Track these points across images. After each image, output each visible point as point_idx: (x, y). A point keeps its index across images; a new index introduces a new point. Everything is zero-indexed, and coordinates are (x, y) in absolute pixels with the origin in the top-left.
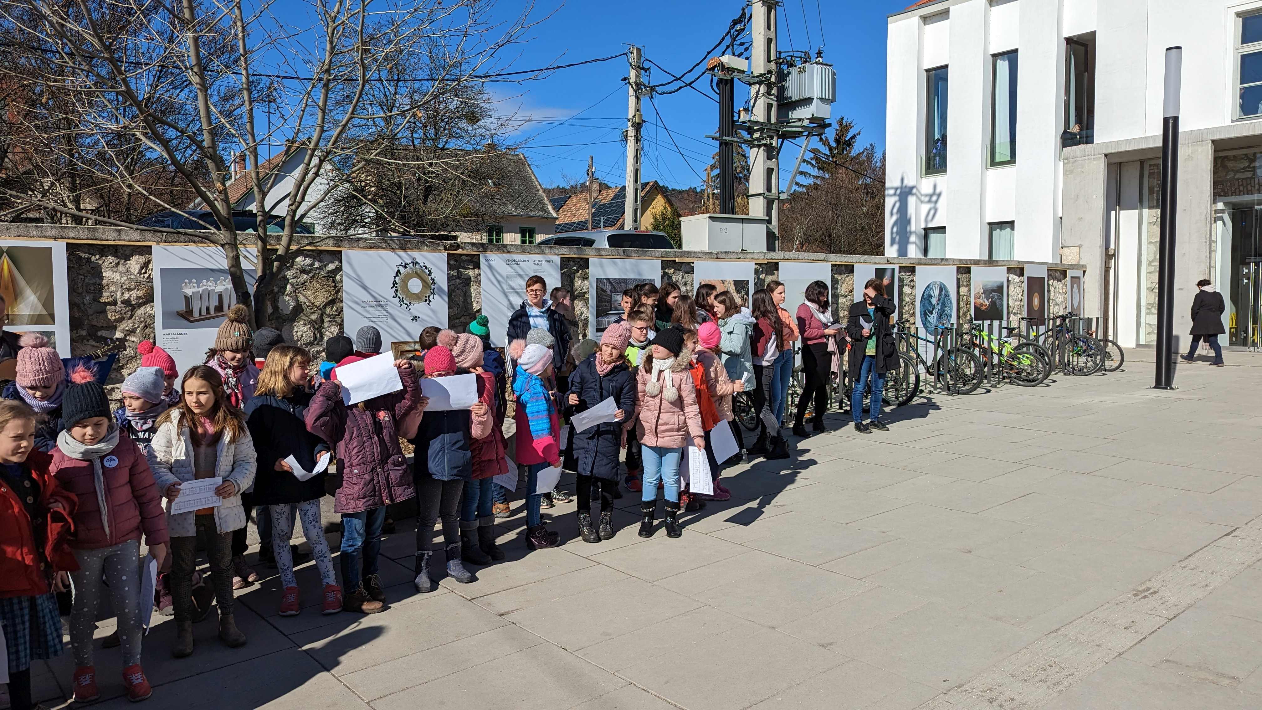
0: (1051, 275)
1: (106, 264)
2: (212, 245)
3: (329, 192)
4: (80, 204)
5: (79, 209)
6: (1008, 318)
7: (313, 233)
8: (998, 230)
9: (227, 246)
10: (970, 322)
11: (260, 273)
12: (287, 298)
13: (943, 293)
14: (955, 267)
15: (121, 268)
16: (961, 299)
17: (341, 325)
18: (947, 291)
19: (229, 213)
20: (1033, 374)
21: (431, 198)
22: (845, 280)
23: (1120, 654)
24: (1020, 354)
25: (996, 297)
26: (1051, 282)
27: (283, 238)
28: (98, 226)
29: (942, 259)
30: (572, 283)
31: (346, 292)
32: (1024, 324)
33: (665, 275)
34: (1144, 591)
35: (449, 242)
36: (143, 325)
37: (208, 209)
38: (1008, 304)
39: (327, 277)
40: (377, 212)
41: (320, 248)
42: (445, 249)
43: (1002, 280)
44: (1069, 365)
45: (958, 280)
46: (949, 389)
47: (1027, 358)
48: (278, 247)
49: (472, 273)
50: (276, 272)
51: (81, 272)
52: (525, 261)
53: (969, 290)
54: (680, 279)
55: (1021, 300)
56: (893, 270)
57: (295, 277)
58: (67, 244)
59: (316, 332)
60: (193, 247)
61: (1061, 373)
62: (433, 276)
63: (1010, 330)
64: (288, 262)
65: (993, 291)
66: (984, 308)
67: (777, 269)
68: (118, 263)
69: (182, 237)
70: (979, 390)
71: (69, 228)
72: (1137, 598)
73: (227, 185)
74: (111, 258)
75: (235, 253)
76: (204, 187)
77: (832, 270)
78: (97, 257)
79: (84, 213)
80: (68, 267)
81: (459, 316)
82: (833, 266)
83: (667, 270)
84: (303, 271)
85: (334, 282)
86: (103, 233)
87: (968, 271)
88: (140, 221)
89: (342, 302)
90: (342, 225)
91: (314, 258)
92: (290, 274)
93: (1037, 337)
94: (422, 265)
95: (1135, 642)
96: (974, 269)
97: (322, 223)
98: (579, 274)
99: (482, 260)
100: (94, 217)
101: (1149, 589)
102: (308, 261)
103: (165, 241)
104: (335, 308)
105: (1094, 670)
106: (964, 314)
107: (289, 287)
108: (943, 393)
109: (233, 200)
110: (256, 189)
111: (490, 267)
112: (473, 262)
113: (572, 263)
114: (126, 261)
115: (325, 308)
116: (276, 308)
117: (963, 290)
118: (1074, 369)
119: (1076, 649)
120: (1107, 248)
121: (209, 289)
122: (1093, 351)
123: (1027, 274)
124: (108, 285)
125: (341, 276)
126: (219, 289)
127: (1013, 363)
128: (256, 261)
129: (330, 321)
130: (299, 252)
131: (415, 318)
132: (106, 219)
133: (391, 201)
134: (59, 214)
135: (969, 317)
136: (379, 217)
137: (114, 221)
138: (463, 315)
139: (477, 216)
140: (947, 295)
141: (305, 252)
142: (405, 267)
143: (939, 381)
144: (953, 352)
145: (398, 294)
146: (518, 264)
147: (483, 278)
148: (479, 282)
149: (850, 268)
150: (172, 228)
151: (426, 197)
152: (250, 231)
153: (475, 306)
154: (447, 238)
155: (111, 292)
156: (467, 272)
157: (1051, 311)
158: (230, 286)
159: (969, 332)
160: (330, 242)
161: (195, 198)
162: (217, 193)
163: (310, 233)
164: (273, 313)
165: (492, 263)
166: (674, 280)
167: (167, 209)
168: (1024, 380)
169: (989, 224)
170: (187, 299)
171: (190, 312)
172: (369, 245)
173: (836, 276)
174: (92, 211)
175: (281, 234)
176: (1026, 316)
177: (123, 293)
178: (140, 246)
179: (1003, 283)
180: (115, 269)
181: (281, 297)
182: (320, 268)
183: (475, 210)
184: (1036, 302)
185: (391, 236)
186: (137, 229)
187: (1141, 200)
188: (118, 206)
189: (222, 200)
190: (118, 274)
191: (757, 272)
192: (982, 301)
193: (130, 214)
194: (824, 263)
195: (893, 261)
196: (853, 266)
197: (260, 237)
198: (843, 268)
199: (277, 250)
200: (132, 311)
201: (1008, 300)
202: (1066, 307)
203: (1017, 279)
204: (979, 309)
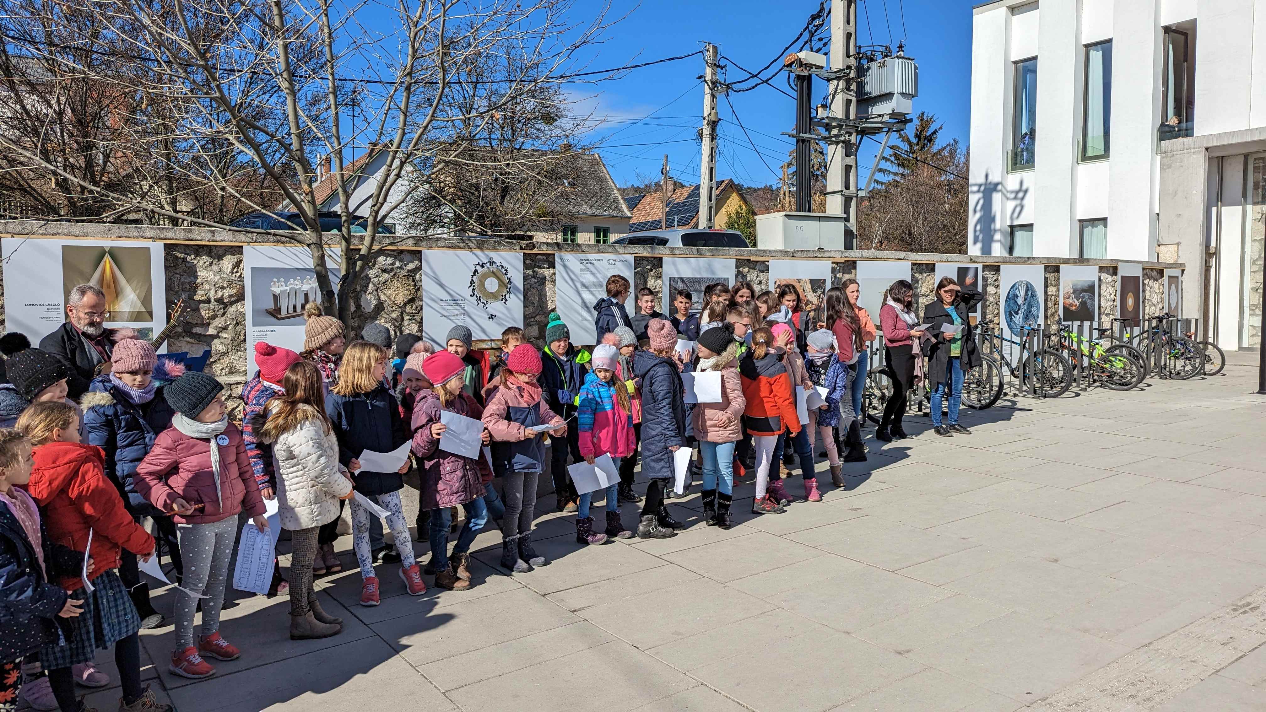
0: (1147, 274)
1: (201, 263)
2: (299, 245)
3: (410, 193)
4: (176, 206)
5: (176, 211)
7: (394, 233)
8: (1090, 227)
9: (313, 246)
11: (343, 272)
12: (369, 297)
13: (1030, 293)
14: (1043, 266)
15: (215, 268)
16: (1049, 299)
17: (420, 323)
18: (1033, 291)
19: (315, 214)
20: (1126, 378)
21: (507, 198)
22: (925, 280)
23: (1217, 671)
24: (1113, 356)
25: (1087, 297)
26: (1146, 282)
27: (366, 238)
28: (193, 228)
29: (1029, 258)
30: (645, 282)
31: (426, 291)
32: (1117, 325)
33: (739, 273)
34: (1244, 606)
35: (525, 242)
36: (235, 322)
37: (295, 210)
38: (1100, 304)
39: (408, 277)
40: (455, 212)
41: (400, 248)
42: (521, 248)
43: (1093, 279)
44: (1165, 369)
45: (1046, 279)
46: (1035, 392)
47: (1120, 360)
48: (360, 247)
49: (547, 272)
50: (359, 271)
51: (178, 271)
52: (598, 260)
53: (1058, 290)
54: (755, 278)
55: (1114, 300)
56: (977, 269)
57: (377, 276)
58: (165, 244)
59: (397, 330)
60: (281, 247)
61: (1157, 377)
62: (509, 275)
63: (1102, 332)
64: (371, 262)
67: (855, 268)
68: (212, 262)
69: (271, 238)
70: (1067, 394)
71: (167, 229)
72: (1236, 613)
73: (313, 187)
74: (205, 258)
75: (320, 253)
76: (292, 189)
77: (912, 269)
78: (193, 256)
79: (180, 215)
80: (165, 266)
81: (534, 315)
82: (913, 264)
83: (741, 269)
84: (385, 271)
85: (414, 281)
86: (198, 234)
87: (1057, 270)
88: (232, 222)
89: (421, 300)
90: (421, 225)
91: (395, 257)
92: (372, 273)
93: (1131, 339)
94: (499, 264)
95: (1233, 660)
96: (1062, 267)
97: (403, 223)
98: (652, 273)
99: (557, 259)
100: (189, 219)
101: (1248, 604)
102: (390, 260)
103: (256, 242)
104: (414, 307)
105: (1188, 686)
106: (1052, 315)
107: (371, 287)
108: (1029, 396)
109: (318, 201)
110: (340, 190)
111: (565, 266)
112: (546, 261)
113: (645, 262)
114: (219, 260)
115: (405, 307)
116: (358, 306)
117: (1052, 290)
118: (1171, 373)
119: (1169, 665)
120: (1208, 246)
121: (296, 287)
122: (1192, 354)
123: (1121, 272)
124: (202, 284)
125: (421, 275)
126: (306, 287)
127: (1105, 366)
128: (340, 261)
129: (410, 319)
130: (381, 252)
131: (492, 317)
132: (201, 221)
133: (470, 201)
134: (156, 216)
135: (1057, 318)
136: (457, 217)
137: (208, 223)
138: (538, 314)
139: (553, 215)
140: (1034, 295)
141: (386, 252)
142: (482, 266)
143: (1025, 384)
144: (1040, 354)
145: (476, 293)
146: (592, 264)
147: (557, 277)
148: (554, 281)
149: (931, 267)
150: (262, 228)
151: (503, 197)
152: (335, 231)
153: (550, 305)
154: (522, 238)
155: (205, 291)
156: (542, 271)
157: (1147, 312)
158: (316, 285)
159: (1057, 334)
160: (411, 241)
161: (283, 200)
162: (304, 195)
163: (391, 233)
164: (355, 311)
165: (566, 262)
166: (748, 279)
167: (257, 210)
168: (1116, 384)
169: (1080, 221)
170: (276, 297)
171: (278, 310)
172: (448, 245)
173: (916, 275)
174: (188, 213)
175: (364, 234)
176: (1119, 317)
177: (216, 292)
178: (232, 247)
179: (1094, 282)
180: (209, 269)
181: (363, 295)
182: (401, 268)
183: (550, 210)
184: (1130, 302)
185: (469, 236)
186: (230, 230)
187: (1245, 195)
188: (212, 208)
189: (309, 202)
190: (211, 273)
191: (834, 271)
192: (1071, 301)
193: (223, 216)
194: (904, 262)
195: (976, 260)
196: (934, 265)
197: (344, 237)
198: (924, 267)
199: (360, 250)
200: (224, 308)
201: (1100, 301)
202: (1163, 308)
203: (1109, 278)
204: (1068, 309)
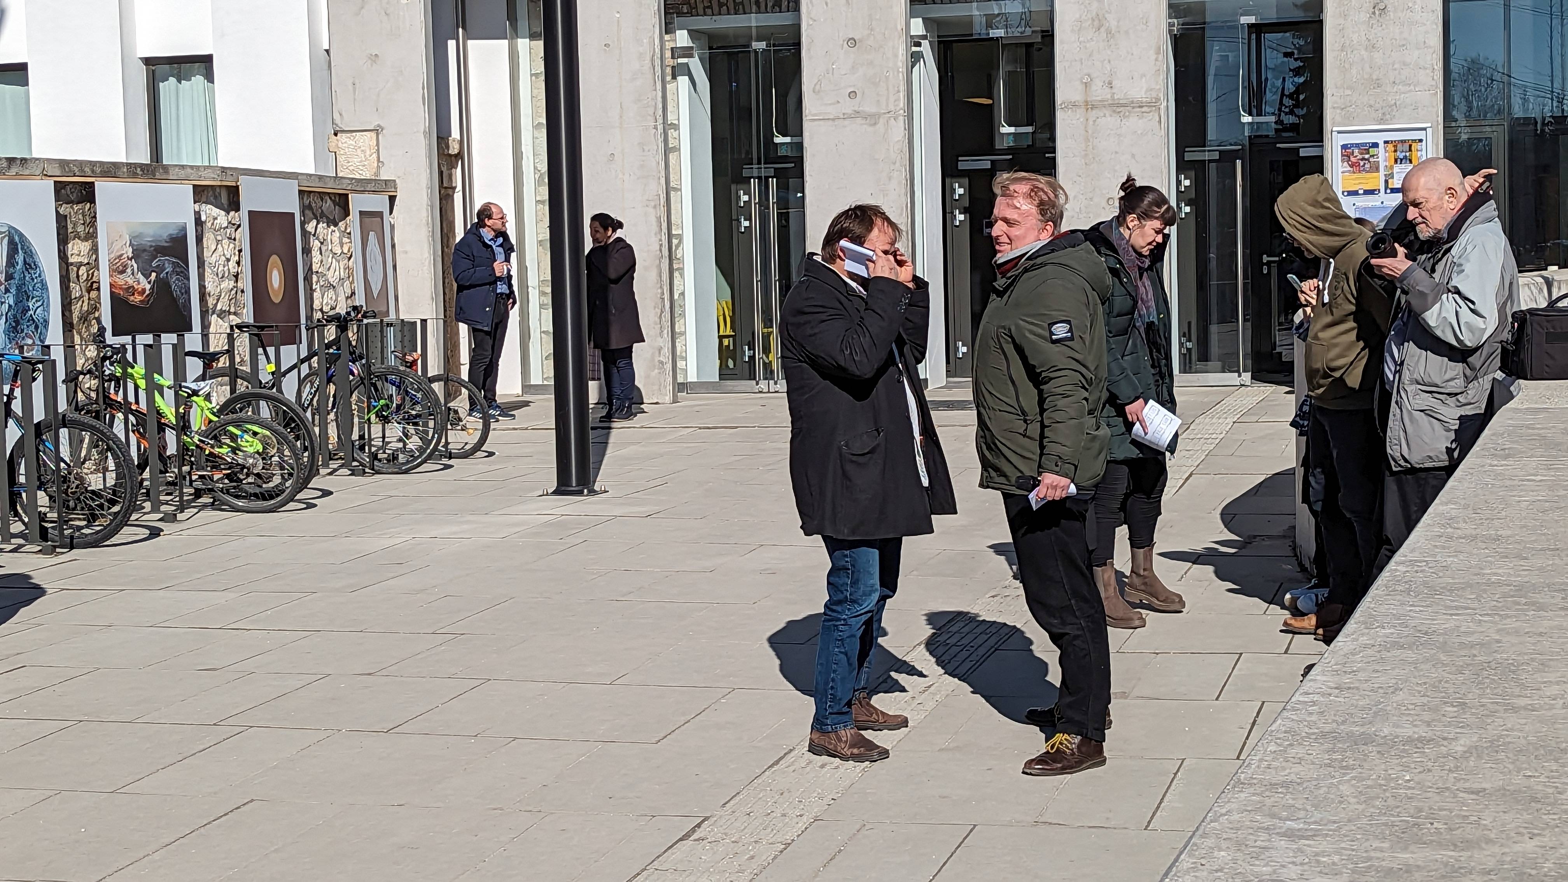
0: (310, 207)
6: (205, 326)
8: (172, 80)
10: (99, 339)
13: (20, 258)
14: (50, 183)
16: (73, 275)
18: (29, 253)
20: (270, 478)
24: (238, 424)
25: (169, 269)
26: (310, 227)
29: (11, 161)
32: (243, 342)
38: (202, 288)
43: (181, 220)
44: (362, 448)
45: (61, 220)
46: (44, 535)
47: (255, 434)
53: (95, 249)
55: (236, 276)
61: (347, 472)
63: (208, 358)
65: (160, 250)
66: (138, 298)
70: (126, 533)
87: (87, 194)
93: (278, 375)
96: (102, 187)
106: (85, 318)
108: (28, 548)
117: (78, 250)
118: (374, 457)
120: (443, 138)
122: (418, 408)
123: (246, 205)
127: (217, 450)
135: (95, 329)
140: (31, 265)
143: (17, 514)
144: (49, 427)
157: (317, 304)
159: (96, 370)
168: (248, 496)
169: (148, 61)
176: (251, 321)
179: (184, 229)
184: (276, 279)
187: (512, 16)
192: (130, 281)
201: (201, 277)
202: (353, 293)
203: (222, 218)
204: (126, 302)
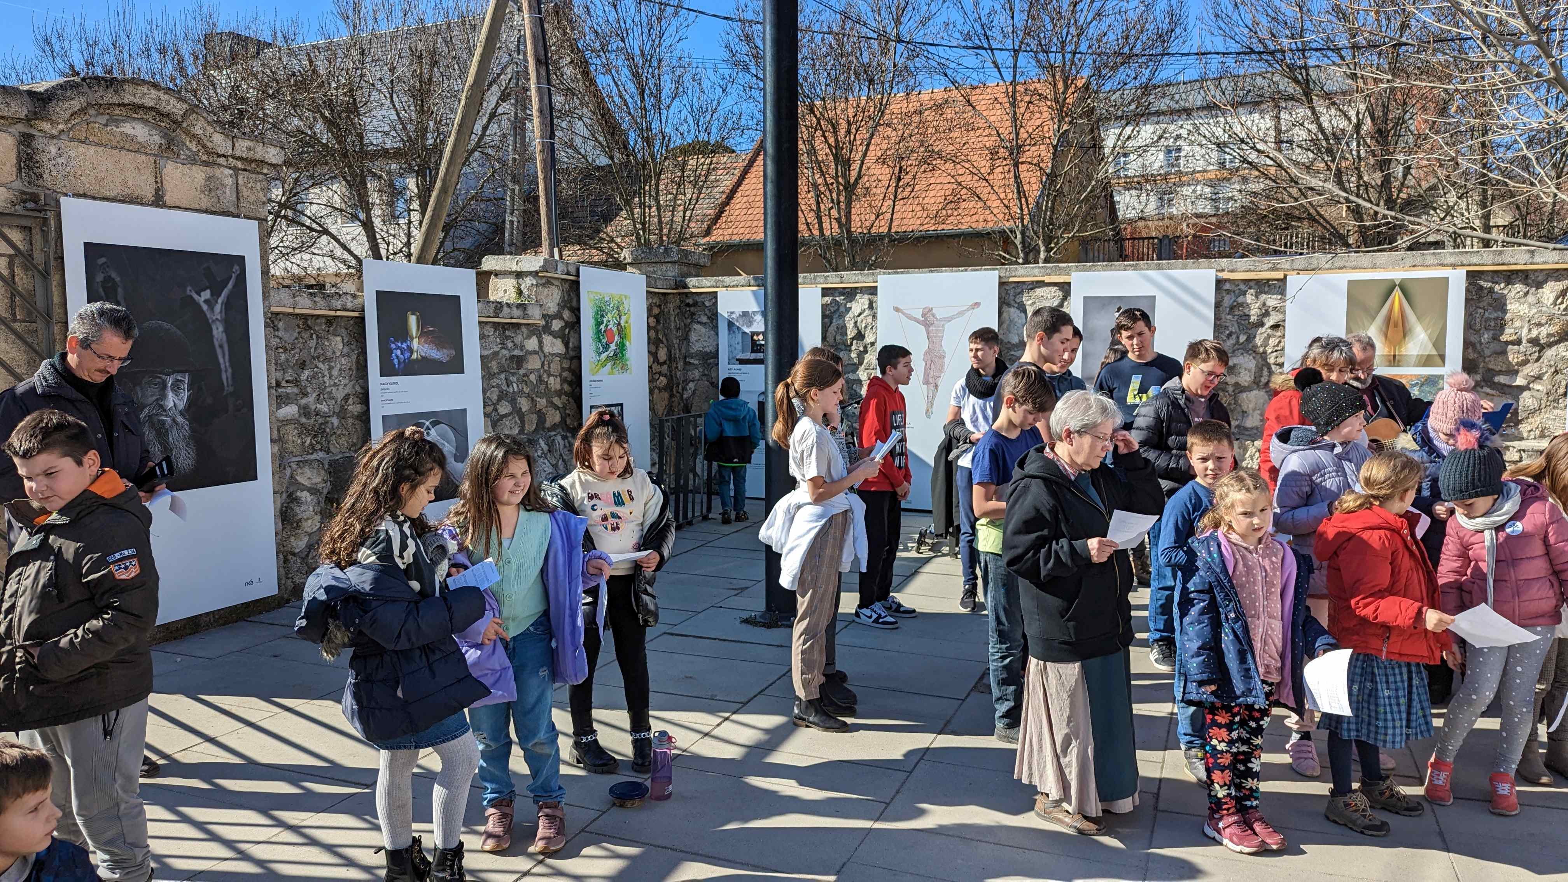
1: (1512, 294)
4: (1489, 220)
5: (1487, 229)
15: (1531, 298)
28: (1505, 249)
36: (1553, 369)
51: (1481, 305)
58: (1468, 272)
68: (1528, 292)
71: (1475, 253)
74: (1519, 287)
78: (1502, 285)
79: (1492, 234)
80: (1466, 300)
86: (1512, 256)
88: (1558, 238)
100: (1504, 238)
114: (1537, 288)
124: (1512, 320)
132: (1517, 239)
134: (1462, 238)
137: (1527, 241)
155: (1515, 329)
177: (1530, 330)
178: (1557, 270)
180: (1522, 300)
186: (1556, 248)
188: (1538, 218)
190: (1526, 306)
200: (1540, 351)
